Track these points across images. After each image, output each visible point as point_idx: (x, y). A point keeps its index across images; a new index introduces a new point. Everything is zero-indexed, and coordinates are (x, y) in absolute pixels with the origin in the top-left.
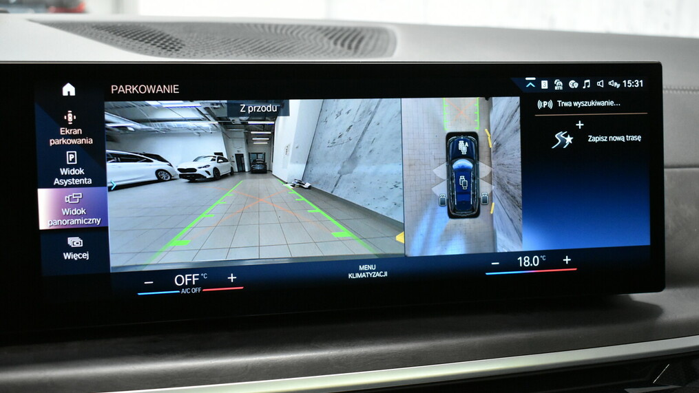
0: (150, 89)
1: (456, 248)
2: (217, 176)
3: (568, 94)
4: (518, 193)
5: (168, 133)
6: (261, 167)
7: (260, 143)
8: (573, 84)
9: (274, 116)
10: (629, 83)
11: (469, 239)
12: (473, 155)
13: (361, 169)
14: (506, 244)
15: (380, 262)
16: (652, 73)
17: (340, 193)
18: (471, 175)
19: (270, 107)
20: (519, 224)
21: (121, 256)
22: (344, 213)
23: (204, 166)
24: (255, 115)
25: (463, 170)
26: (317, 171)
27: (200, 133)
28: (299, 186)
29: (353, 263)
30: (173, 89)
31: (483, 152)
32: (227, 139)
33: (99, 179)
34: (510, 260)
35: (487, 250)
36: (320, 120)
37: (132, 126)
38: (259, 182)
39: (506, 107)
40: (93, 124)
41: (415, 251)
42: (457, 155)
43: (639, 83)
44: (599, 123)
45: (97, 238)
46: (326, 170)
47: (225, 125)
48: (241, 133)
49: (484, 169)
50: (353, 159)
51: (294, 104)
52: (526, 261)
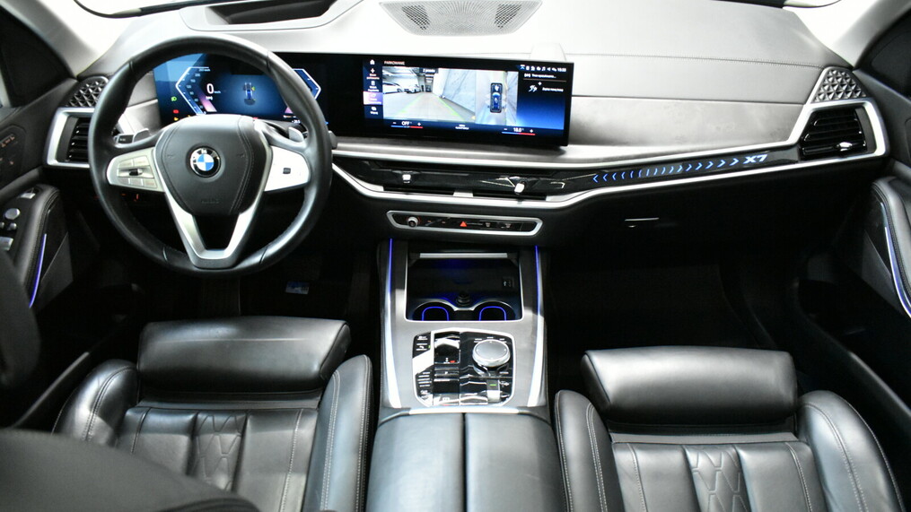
0: (396, 63)
1: (492, 122)
2: (416, 92)
3: (536, 72)
4: (515, 106)
5: (401, 77)
6: (429, 90)
7: (429, 82)
8: (539, 69)
9: (433, 73)
10: (560, 70)
11: (497, 120)
12: (500, 91)
13: (461, 93)
14: (510, 123)
15: (467, 124)
16: (570, 67)
17: (454, 100)
18: (499, 98)
19: (433, 71)
20: (515, 117)
21: (387, 115)
22: (456, 107)
23: (412, 89)
24: (428, 73)
25: (496, 96)
26: (447, 93)
27: (411, 78)
28: (441, 97)
29: (458, 124)
30: (403, 63)
31: (504, 90)
32: (419, 80)
33: (381, 90)
34: (511, 129)
35: (503, 124)
36: (448, 76)
37: (390, 74)
38: (429, 94)
39: (513, 75)
40: (379, 73)
41: (478, 122)
42: (494, 91)
43: (564, 70)
44: (547, 83)
45: (380, 108)
46: (450, 93)
47: (418, 76)
48: (423, 78)
49: (504, 96)
50: (459, 89)
51: (440, 70)
52: (516, 130)
